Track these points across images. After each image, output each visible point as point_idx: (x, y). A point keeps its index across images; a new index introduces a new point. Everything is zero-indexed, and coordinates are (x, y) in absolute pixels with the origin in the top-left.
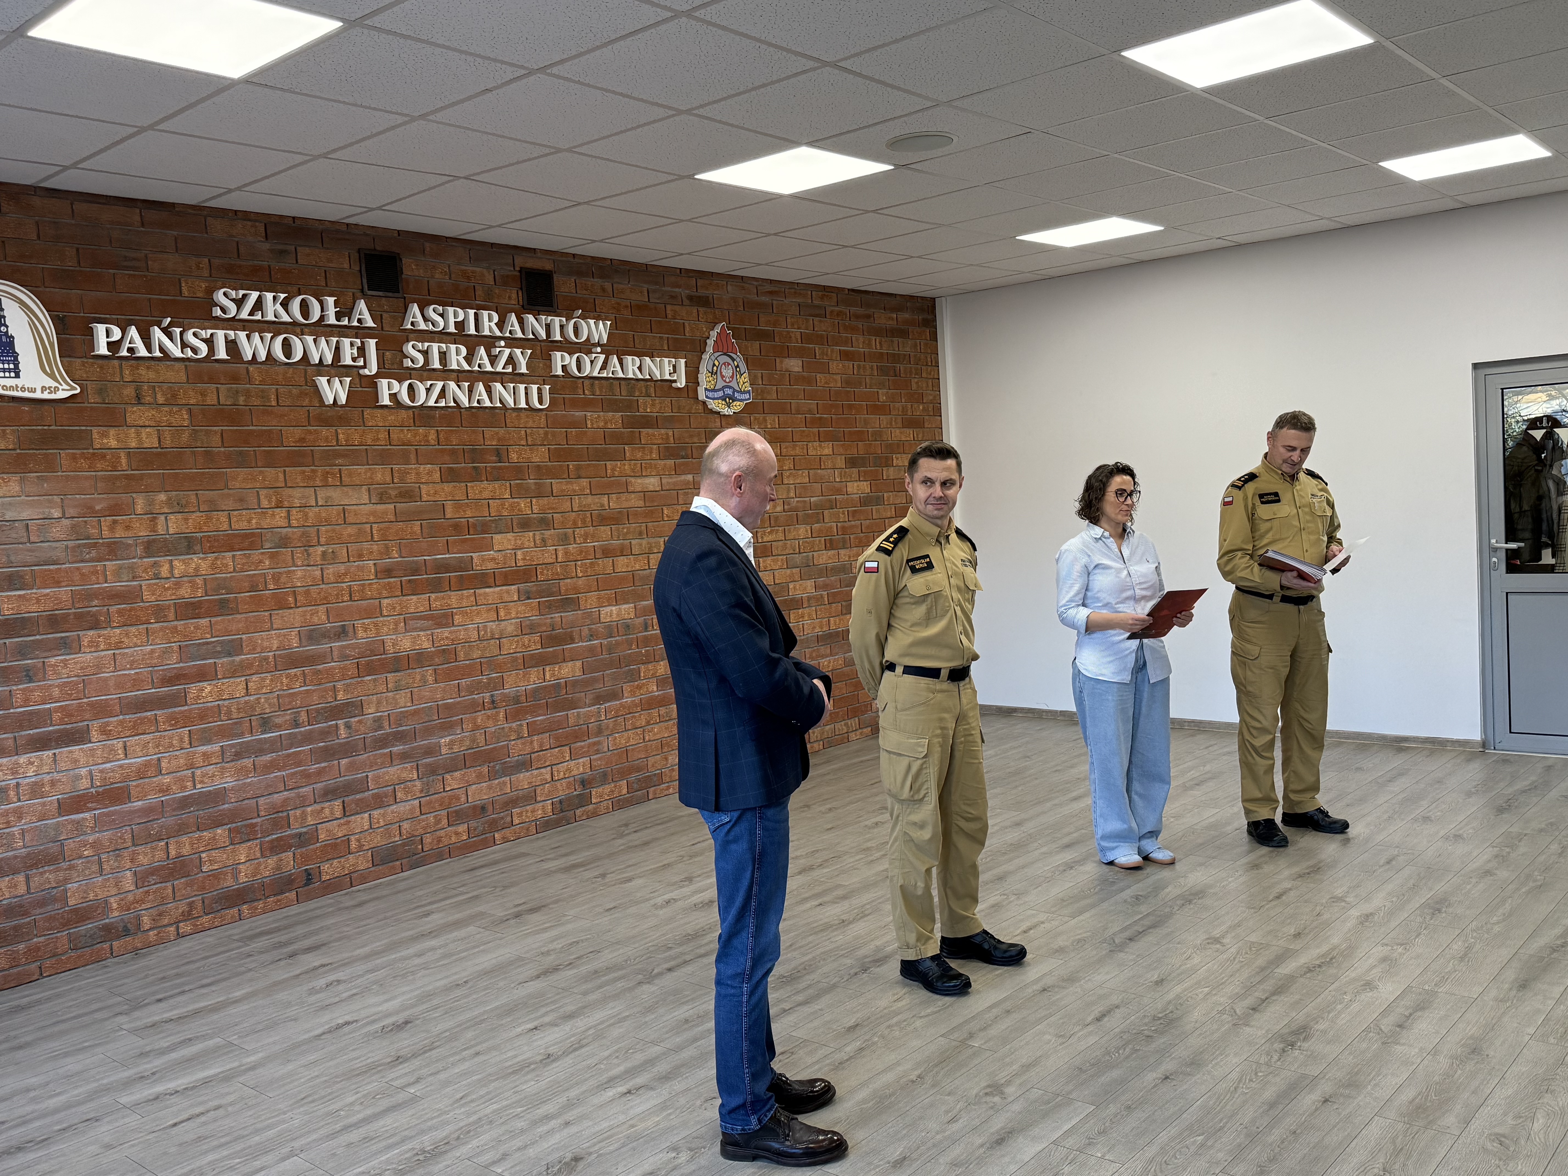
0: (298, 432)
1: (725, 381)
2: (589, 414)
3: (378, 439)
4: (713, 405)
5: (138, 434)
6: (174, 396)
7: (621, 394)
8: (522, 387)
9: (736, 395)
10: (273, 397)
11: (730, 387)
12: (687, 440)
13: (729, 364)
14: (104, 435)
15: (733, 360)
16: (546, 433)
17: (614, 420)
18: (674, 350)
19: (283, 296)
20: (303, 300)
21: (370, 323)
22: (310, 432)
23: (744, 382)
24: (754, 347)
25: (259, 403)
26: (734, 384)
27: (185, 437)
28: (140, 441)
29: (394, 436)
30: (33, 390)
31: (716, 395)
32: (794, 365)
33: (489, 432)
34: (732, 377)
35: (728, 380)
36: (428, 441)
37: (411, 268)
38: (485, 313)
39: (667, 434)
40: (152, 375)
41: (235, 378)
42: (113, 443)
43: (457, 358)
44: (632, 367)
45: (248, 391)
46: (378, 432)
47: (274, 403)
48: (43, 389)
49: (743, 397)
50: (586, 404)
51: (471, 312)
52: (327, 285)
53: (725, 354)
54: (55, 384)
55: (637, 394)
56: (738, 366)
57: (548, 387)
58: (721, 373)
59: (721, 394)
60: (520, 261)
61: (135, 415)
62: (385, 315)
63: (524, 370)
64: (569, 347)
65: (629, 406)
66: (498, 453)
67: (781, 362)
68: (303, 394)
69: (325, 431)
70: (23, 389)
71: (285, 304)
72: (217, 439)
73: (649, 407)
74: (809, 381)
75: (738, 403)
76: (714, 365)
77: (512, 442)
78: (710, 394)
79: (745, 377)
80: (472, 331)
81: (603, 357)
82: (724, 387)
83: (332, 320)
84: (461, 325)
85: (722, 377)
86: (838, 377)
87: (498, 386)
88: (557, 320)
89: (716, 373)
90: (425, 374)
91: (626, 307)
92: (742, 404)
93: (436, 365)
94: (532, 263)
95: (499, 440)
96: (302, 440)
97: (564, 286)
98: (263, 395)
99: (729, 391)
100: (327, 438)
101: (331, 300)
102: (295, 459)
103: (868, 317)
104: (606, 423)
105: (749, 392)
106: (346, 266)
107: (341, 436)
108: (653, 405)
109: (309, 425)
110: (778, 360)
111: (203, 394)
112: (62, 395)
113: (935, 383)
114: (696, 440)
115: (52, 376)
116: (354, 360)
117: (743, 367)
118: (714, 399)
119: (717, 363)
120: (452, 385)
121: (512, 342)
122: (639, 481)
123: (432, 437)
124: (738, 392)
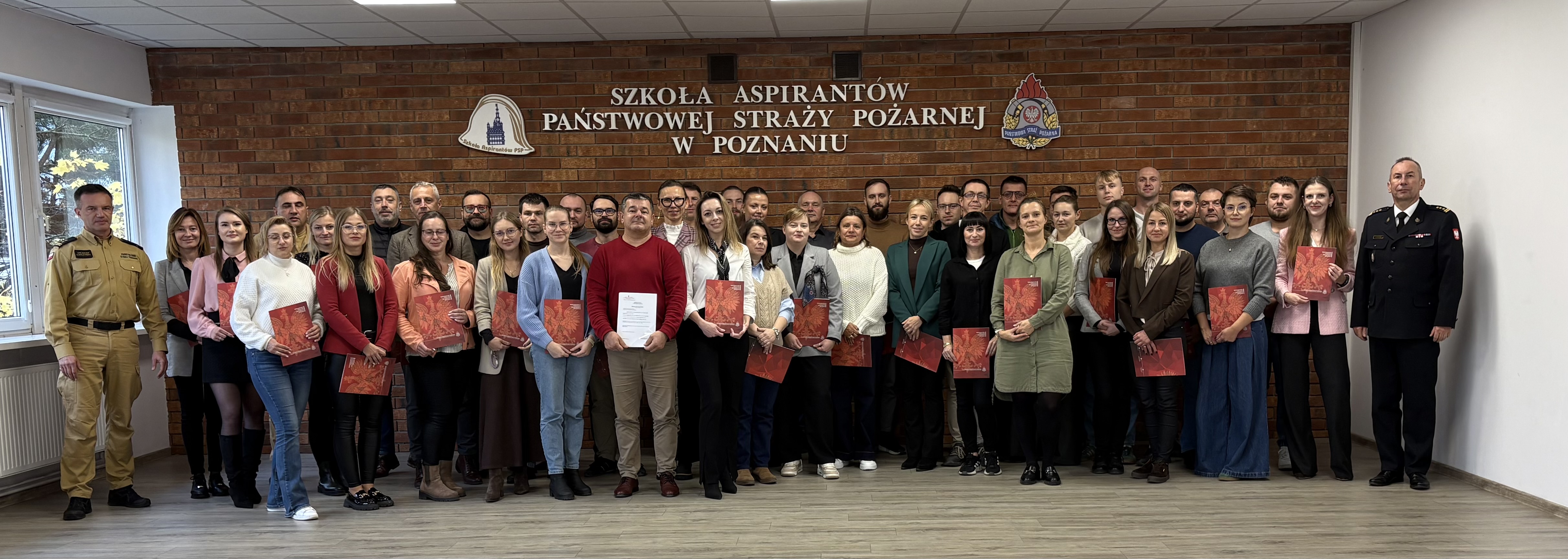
0: (660, 171)
2: (885, 153)
3: (714, 175)
4: (1017, 142)
5: (567, 173)
6: (588, 151)
7: (921, 138)
8: (823, 137)
9: (1043, 132)
10: (646, 150)
11: (1034, 127)
14: (549, 174)
15: (1041, 103)
16: (846, 169)
17: (913, 157)
18: (977, 99)
19: (651, 89)
20: (665, 90)
21: (709, 101)
22: (667, 171)
23: (1053, 121)
25: (637, 154)
26: (1039, 124)
27: (593, 175)
28: (568, 177)
29: (726, 173)
30: (511, 151)
31: (1019, 133)
32: (1127, 102)
33: (796, 168)
34: (1038, 118)
35: (1032, 121)
36: (749, 176)
37: (743, 63)
38: (796, 88)
39: (965, 167)
40: (576, 140)
41: (623, 140)
42: (554, 178)
43: (772, 119)
44: (929, 116)
45: (631, 147)
46: (714, 170)
47: (646, 154)
48: (516, 150)
49: (1048, 134)
50: (882, 146)
51: (785, 88)
52: (684, 80)
53: (1031, 99)
54: (521, 147)
55: (935, 136)
56: (1046, 108)
57: (846, 135)
58: (1025, 115)
59: (1022, 132)
60: (832, 47)
61: (566, 161)
62: (723, 95)
63: (825, 124)
64: (866, 104)
65: (924, 146)
67: (1108, 101)
68: (665, 148)
69: (677, 170)
70: (506, 150)
71: (654, 95)
72: (611, 177)
73: (944, 145)
75: (1044, 139)
76: (1017, 109)
77: (815, 176)
78: (1010, 134)
79: (1055, 117)
80: (785, 100)
81: (898, 111)
82: (1026, 128)
83: (684, 101)
84: (776, 97)
85: (1026, 118)
86: (1187, 110)
87: (803, 137)
88: (858, 86)
89: (1019, 116)
90: (747, 131)
91: (931, 70)
92: (1048, 141)
93: (755, 125)
94: (843, 48)
95: (805, 174)
97: (872, 60)
98: (641, 149)
99: (1034, 131)
100: (679, 174)
101: (683, 90)
104: (902, 160)
105: (1057, 130)
106: (698, 66)
107: (688, 173)
108: (952, 144)
109: (668, 167)
111: (604, 150)
112: (525, 152)
114: (996, 171)
115: (520, 143)
117: (1051, 108)
118: (1017, 137)
119: (1020, 107)
120: (766, 138)
121: (818, 104)
123: (752, 172)
124: (1043, 130)
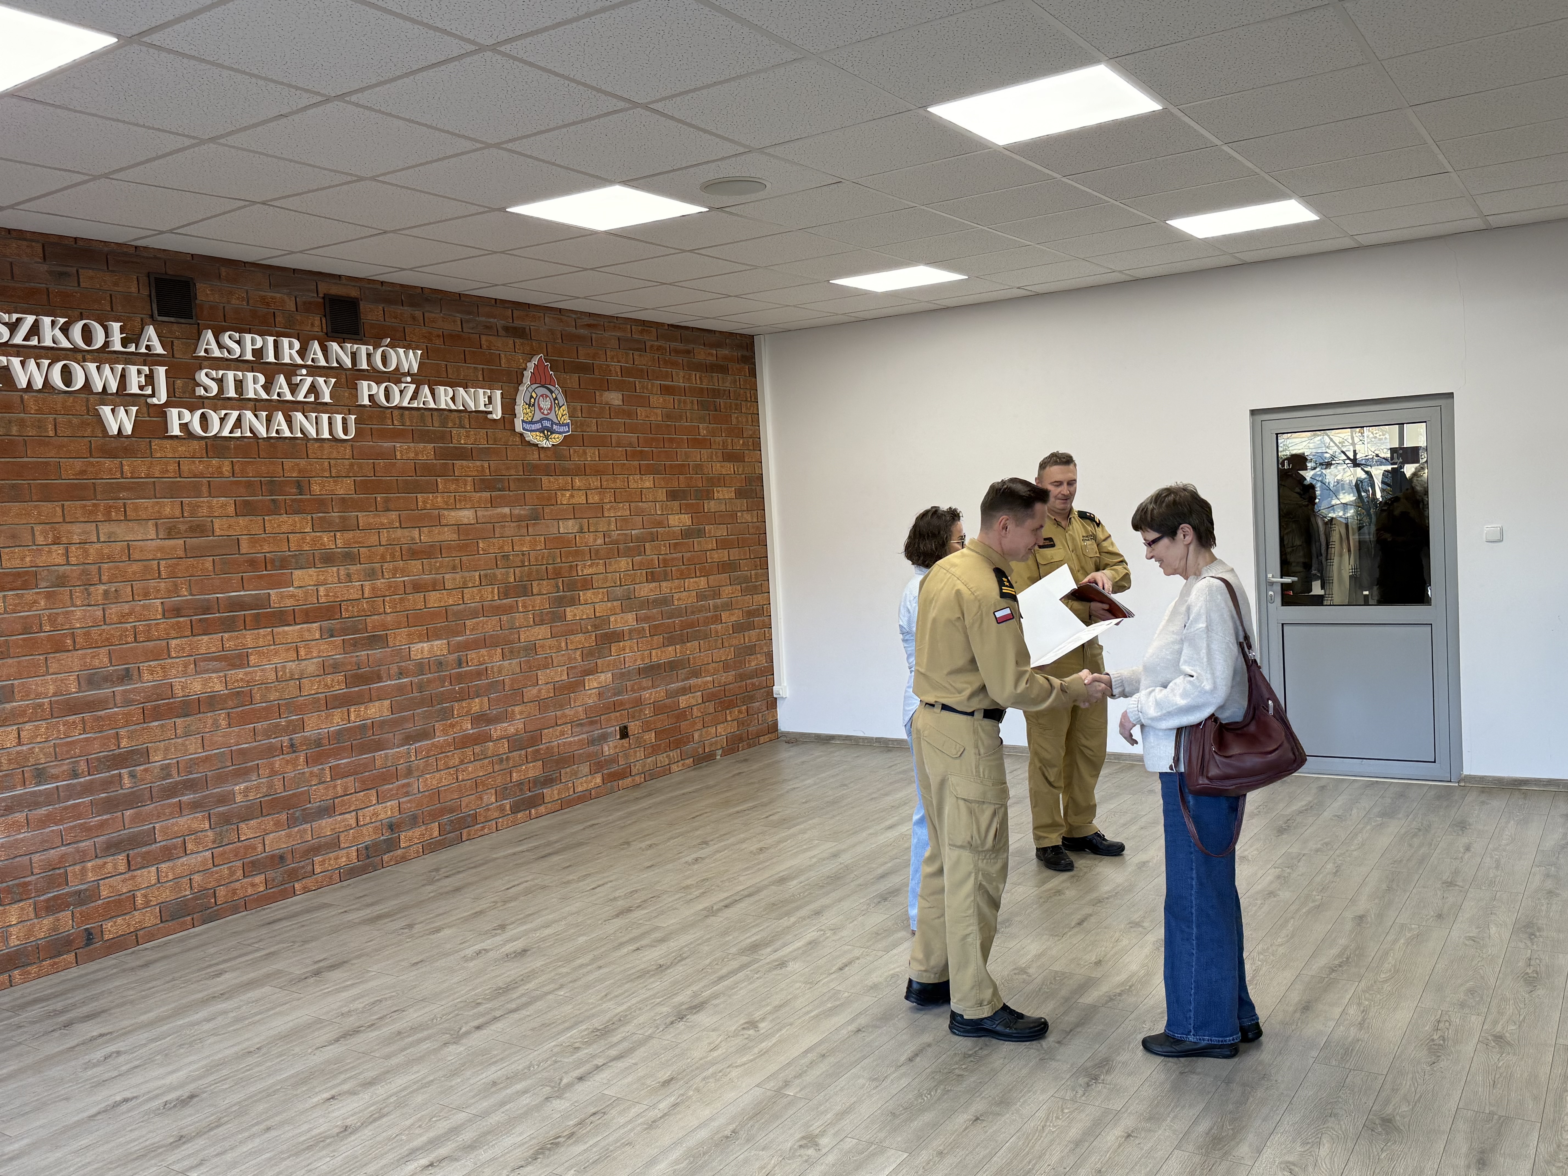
0: (78, 464)
1: (543, 413)
2: (398, 445)
3: (167, 471)
4: (530, 437)
7: (435, 426)
8: (325, 417)
9: (555, 427)
10: (50, 427)
11: (548, 419)
12: (504, 472)
13: (547, 396)
15: (552, 392)
16: (352, 465)
17: (426, 451)
18: (489, 380)
19: (62, 320)
20: (85, 325)
21: (159, 350)
22: (91, 464)
23: (563, 414)
24: (573, 380)
25: (34, 433)
26: (552, 416)
29: (185, 468)
31: (534, 427)
32: (614, 398)
33: (288, 463)
34: (550, 409)
35: (546, 412)
36: (221, 473)
37: (205, 293)
38: (285, 341)
39: (482, 466)
41: (8, 407)
43: (254, 385)
44: (444, 397)
45: (22, 420)
46: (167, 464)
47: (51, 433)
49: (562, 429)
50: (397, 435)
51: (271, 340)
52: (112, 310)
53: (543, 386)
55: (450, 425)
56: (556, 399)
57: (353, 417)
58: (539, 405)
59: (539, 426)
60: (323, 288)
62: (176, 342)
63: (327, 399)
64: (376, 376)
65: (442, 437)
66: (299, 485)
67: (601, 396)
68: (84, 424)
69: (108, 463)
71: (65, 330)
73: (462, 438)
74: (629, 414)
75: (557, 435)
76: (532, 397)
77: (314, 474)
78: (528, 427)
79: (564, 410)
80: (271, 358)
81: (413, 387)
82: (542, 419)
83: (117, 346)
84: (258, 353)
85: (540, 409)
86: (659, 411)
87: (299, 416)
88: (363, 348)
89: (534, 405)
90: (220, 402)
91: (438, 336)
92: (561, 437)
93: (232, 393)
94: (336, 290)
95: (299, 472)
96: (83, 472)
97: (371, 313)
98: (40, 425)
99: (547, 424)
100: (111, 470)
101: (116, 326)
102: (75, 493)
103: (688, 352)
104: (417, 454)
105: (568, 424)
106: (134, 289)
107: (126, 468)
108: (468, 436)
109: (91, 456)
110: (597, 393)
113: (755, 418)
114: (513, 472)
116: (141, 388)
117: (562, 400)
118: (531, 431)
119: (534, 395)
120: (249, 414)
121: (314, 370)
122: (453, 513)
123: (226, 468)
124: (556, 424)
